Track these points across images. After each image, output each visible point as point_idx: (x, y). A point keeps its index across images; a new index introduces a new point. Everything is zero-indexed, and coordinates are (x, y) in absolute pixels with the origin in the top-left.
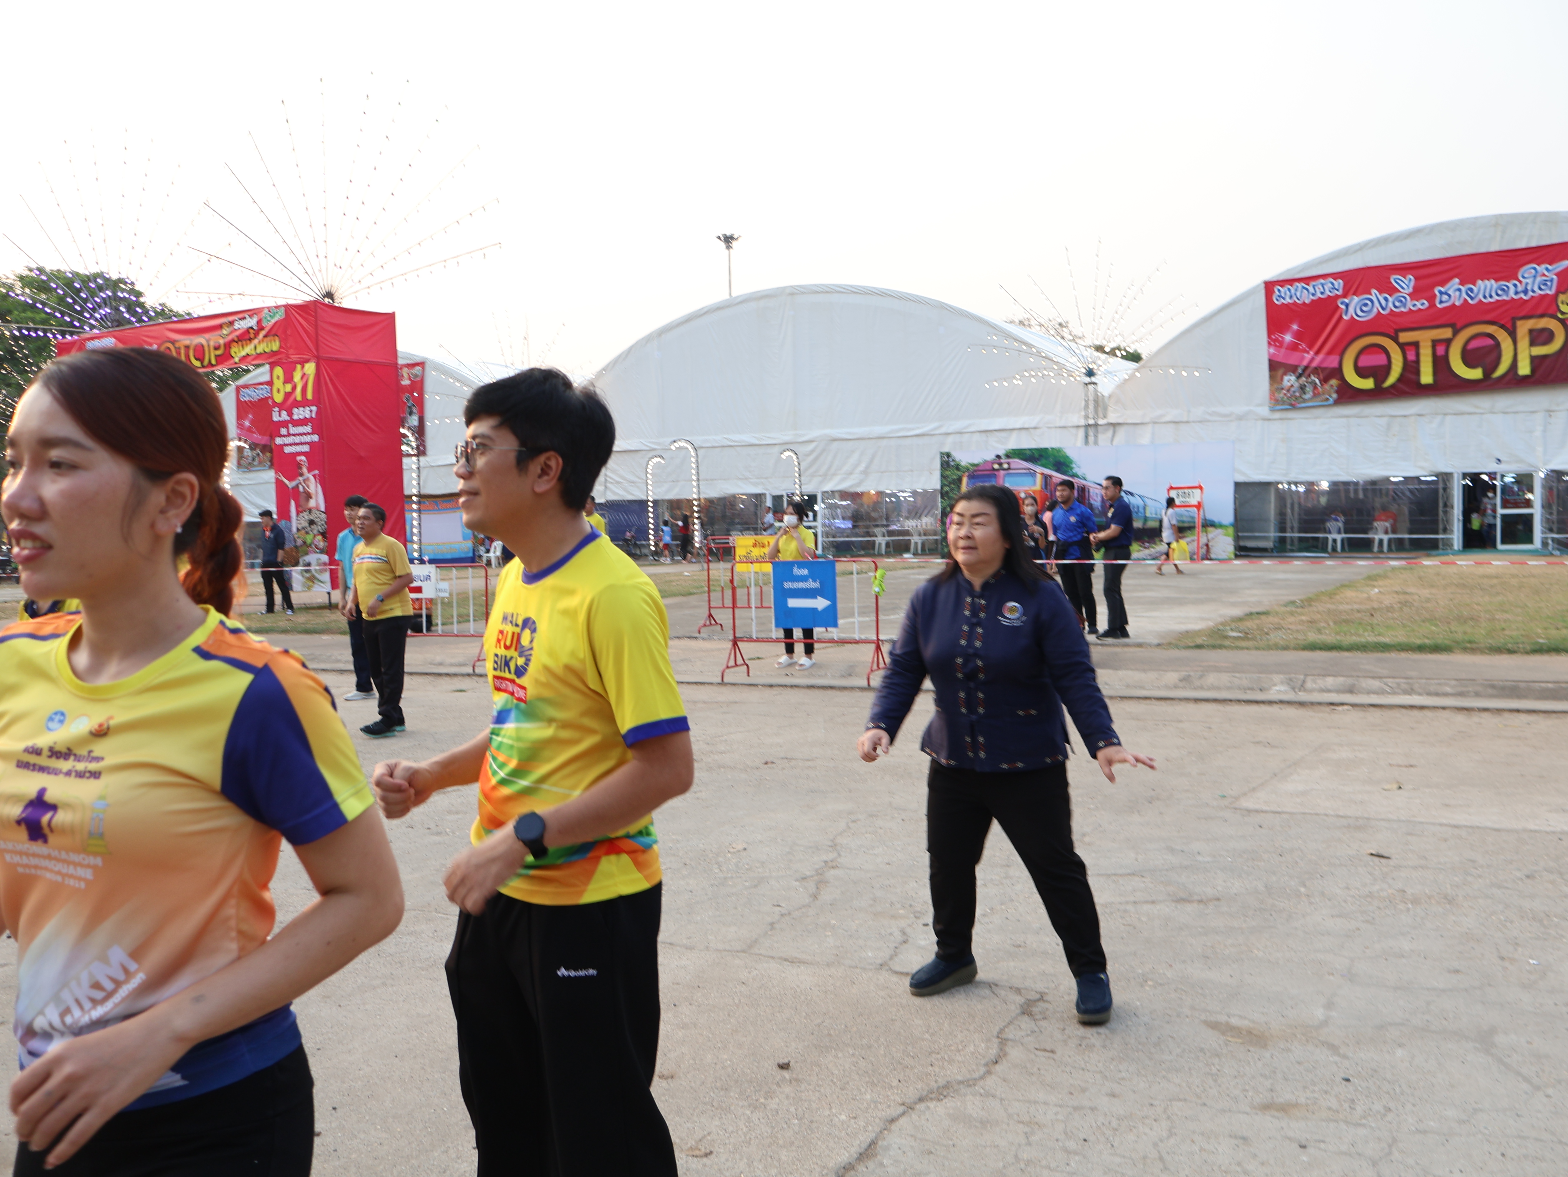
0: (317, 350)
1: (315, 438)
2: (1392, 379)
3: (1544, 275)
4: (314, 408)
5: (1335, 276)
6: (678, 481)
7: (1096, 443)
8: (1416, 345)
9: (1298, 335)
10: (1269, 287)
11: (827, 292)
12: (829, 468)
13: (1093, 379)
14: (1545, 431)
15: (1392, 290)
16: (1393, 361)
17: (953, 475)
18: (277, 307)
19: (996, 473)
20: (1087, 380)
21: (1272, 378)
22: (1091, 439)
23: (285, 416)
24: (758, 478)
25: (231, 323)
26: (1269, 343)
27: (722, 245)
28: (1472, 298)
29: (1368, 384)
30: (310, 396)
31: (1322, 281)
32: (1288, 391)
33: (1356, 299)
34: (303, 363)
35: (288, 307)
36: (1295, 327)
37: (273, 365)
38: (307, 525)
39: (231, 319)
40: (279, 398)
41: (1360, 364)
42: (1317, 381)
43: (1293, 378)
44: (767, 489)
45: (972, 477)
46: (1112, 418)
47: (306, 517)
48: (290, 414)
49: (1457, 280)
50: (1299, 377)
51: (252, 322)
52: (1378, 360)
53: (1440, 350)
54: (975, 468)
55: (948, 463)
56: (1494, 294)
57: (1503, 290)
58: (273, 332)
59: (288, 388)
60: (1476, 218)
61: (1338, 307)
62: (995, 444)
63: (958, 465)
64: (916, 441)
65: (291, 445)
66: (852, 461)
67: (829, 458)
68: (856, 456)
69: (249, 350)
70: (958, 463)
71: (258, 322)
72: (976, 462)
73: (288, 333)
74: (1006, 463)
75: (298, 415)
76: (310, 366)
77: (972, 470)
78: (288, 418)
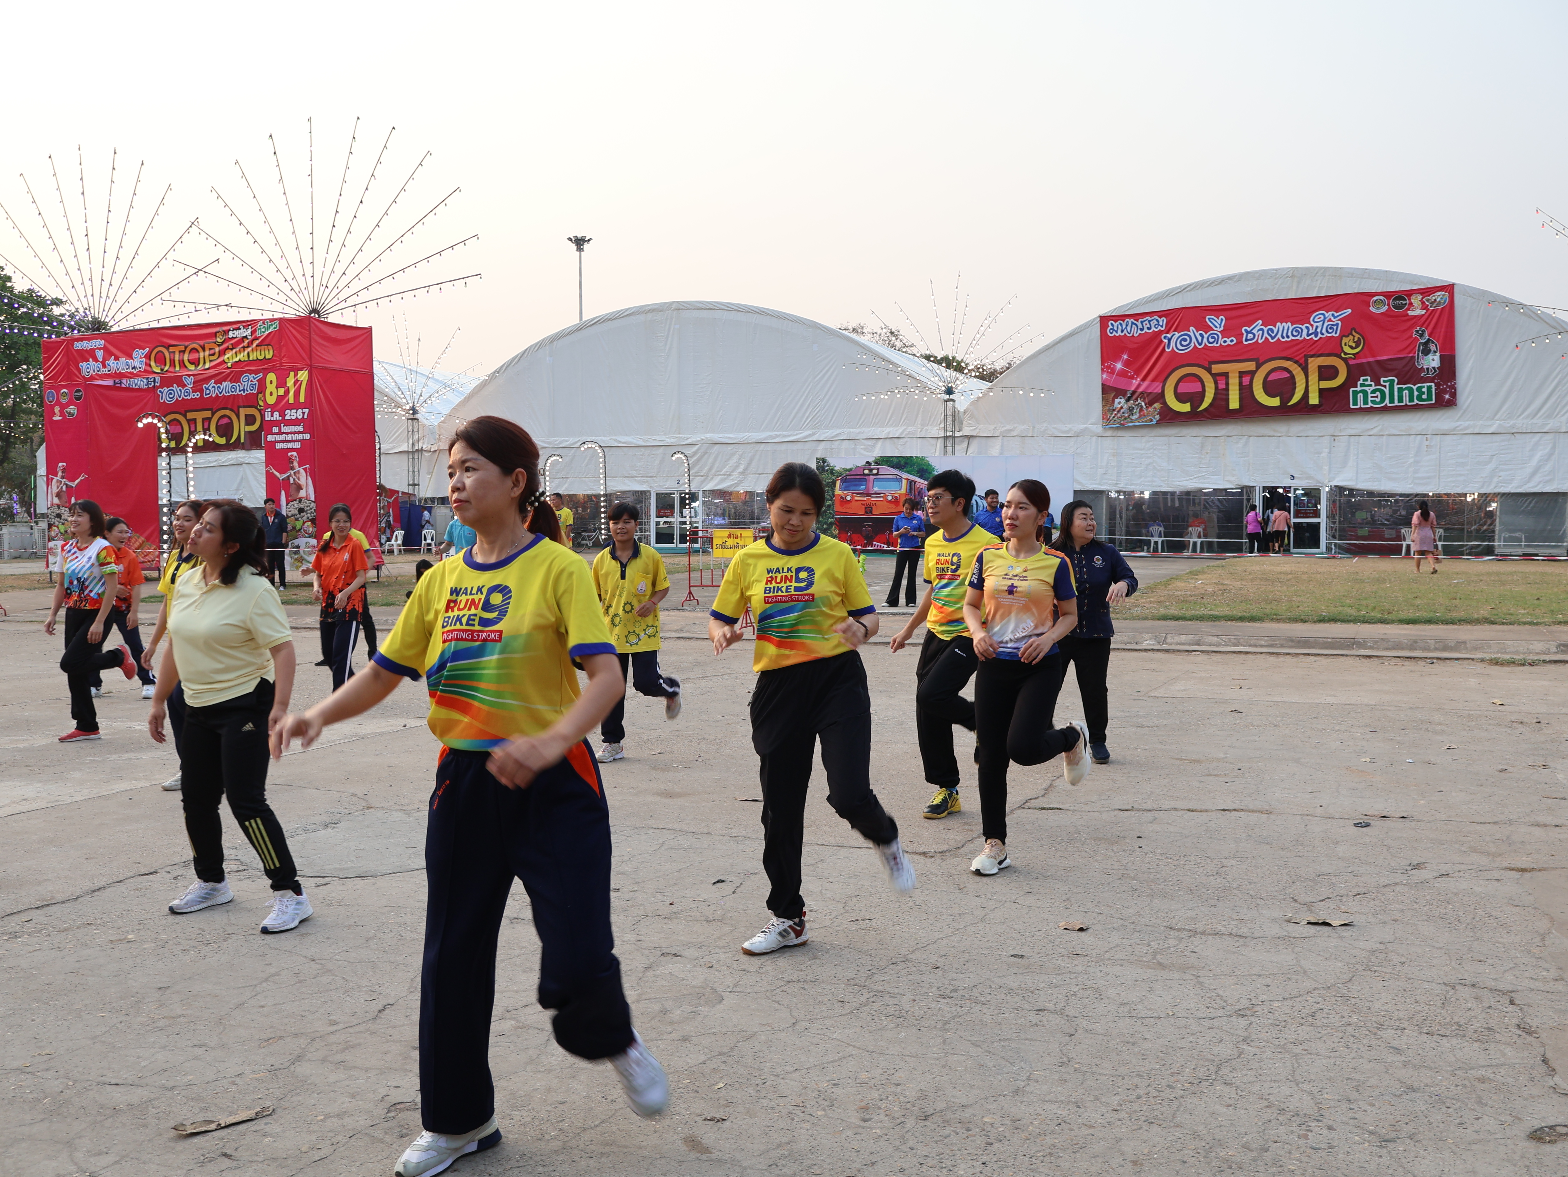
0: (311, 360)
1: (307, 436)
2: (1205, 405)
3: (1330, 320)
4: (307, 411)
5: (1161, 314)
7: (953, 453)
8: (1226, 375)
9: (1127, 364)
10: (1104, 320)
11: (711, 309)
12: (711, 469)
13: (952, 397)
14: (1330, 453)
15: (1207, 329)
16: (1207, 389)
18: (272, 320)
19: (866, 477)
20: (947, 397)
21: (1105, 401)
22: (949, 449)
24: (642, 477)
25: (226, 332)
26: (1102, 369)
27: (574, 247)
28: (1273, 338)
29: (1186, 408)
30: (302, 400)
31: (1148, 318)
32: (1119, 411)
33: (1177, 335)
34: (296, 371)
35: (281, 321)
36: (1125, 357)
37: (266, 372)
38: (297, 512)
39: (225, 328)
40: (271, 400)
41: (1179, 391)
42: (1143, 404)
43: (1123, 401)
44: (651, 487)
45: (844, 481)
46: (967, 431)
47: (296, 506)
48: (283, 415)
49: (1260, 322)
50: (1128, 400)
52: (1196, 387)
53: (1246, 380)
54: (847, 473)
55: (823, 467)
56: (1290, 334)
57: (1297, 331)
58: (267, 342)
59: (281, 391)
60: (1277, 270)
61: (1162, 341)
62: (862, 452)
63: (833, 470)
64: (790, 445)
65: (283, 442)
66: (732, 463)
67: (711, 460)
68: (735, 458)
69: (242, 356)
70: (832, 468)
71: (252, 333)
72: (848, 467)
73: (282, 344)
74: (875, 469)
75: (291, 416)
76: (303, 374)
77: (844, 475)
78: (281, 418)
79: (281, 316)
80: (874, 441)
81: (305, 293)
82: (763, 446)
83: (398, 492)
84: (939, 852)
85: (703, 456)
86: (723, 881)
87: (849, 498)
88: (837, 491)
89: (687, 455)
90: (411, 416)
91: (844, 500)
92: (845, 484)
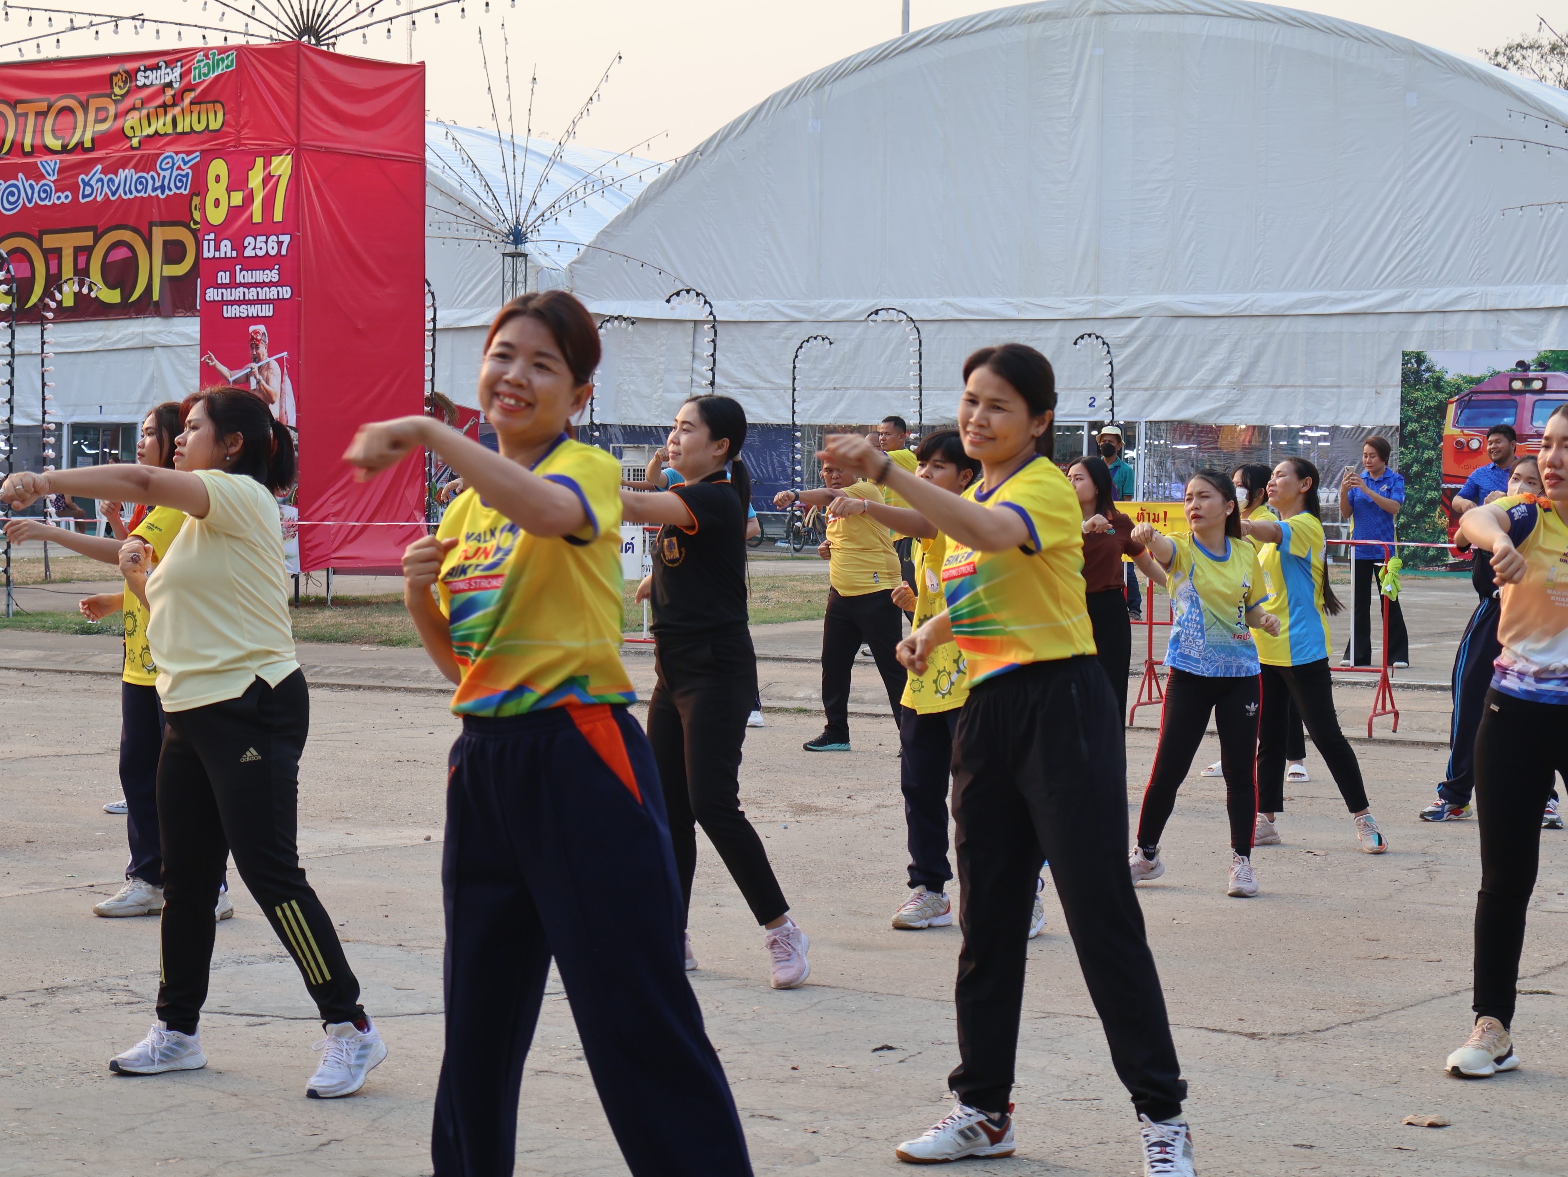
0: (298, 134)
1: (286, 292)
4: (286, 239)
6: (847, 389)
11: (1175, 13)
12: (1165, 374)
17: (1427, 398)
18: (222, 50)
19: (1517, 398)
25: (131, 75)
30: (278, 215)
34: (268, 155)
35: (241, 51)
37: (208, 156)
39: (130, 66)
40: (217, 216)
45: (1465, 404)
48: (239, 247)
54: (1473, 386)
55: (1417, 374)
58: (213, 94)
59: (237, 198)
62: (1515, 339)
63: (1439, 379)
64: (1349, 324)
65: (239, 303)
66: (1214, 360)
67: (1166, 354)
68: (1222, 351)
69: (162, 125)
70: (1438, 374)
71: (182, 76)
72: (1476, 374)
73: (242, 99)
74: (1538, 379)
75: (254, 249)
76: (282, 162)
77: (1466, 391)
78: (234, 254)
79: (242, 41)
80: (1541, 316)
82: (1286, 321)
84: (1280, 1035)
85: (1151, 342)
86: (890, 1048)
87: (1475, 445)
88: (1449, 429)
89: (1107, 341)
90: (511, 249)
91: (1463, 447)
92: (1466, 411)
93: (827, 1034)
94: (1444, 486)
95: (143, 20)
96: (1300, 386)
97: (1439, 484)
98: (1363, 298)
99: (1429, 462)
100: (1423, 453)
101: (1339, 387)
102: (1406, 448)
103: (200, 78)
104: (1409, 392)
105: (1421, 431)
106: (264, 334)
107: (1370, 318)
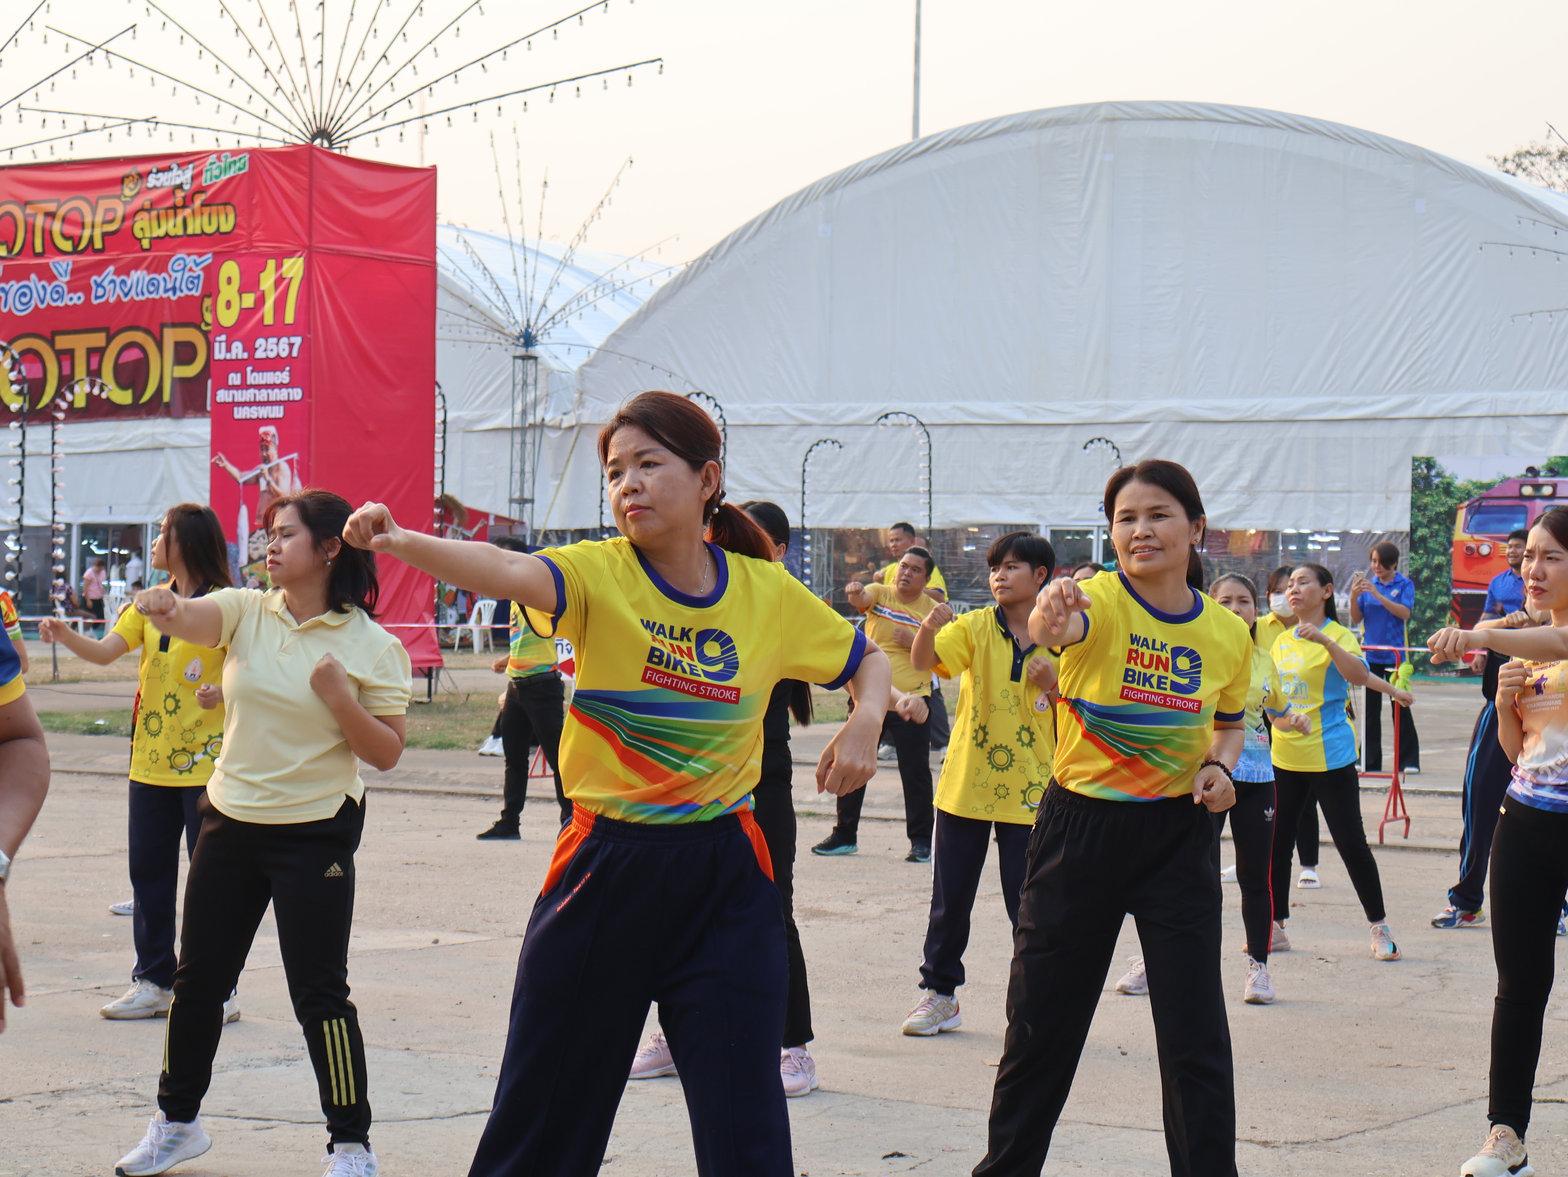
0: (310, 237)
1: (296, 394)
4: (297, 341)
6: (856, 492)
11: (1185, 119)
17: (1438, 504)
19: (1527, 503)
23: (238, 351)
24: (1022, 493)
30: (290, 317)
34: (280, 257)
35: (254, 153)
37: (220, 258)
40: (228, 318)
44: (1040, 517)
45: (1475, 510)
48: (250, 348)
51: (182, 176)
54: (1483, 492)
55: (1427, 479)
58: (224, 197)
59: (249, 300)
62: (1522, 444)
63: (1449, 485)
64: (1359, 430)
65: (250, 404)
66: (1223, 465)
68: (1232, 456)
69: (172, 226)
70: (1448, 480)
71: (194, 178)
72: (1486, 480)
73: (254, 201)
74: (1547, 485)
75: (265, 350)
76: (294, 264)
77: (1476, 497)
78: (246, 356)
79: (254, 144)
80: (1552, 422)
81: (306, 98)
82: (1296, 426)
83: (486, 516)
84: (1294, 1143)
85: (1160, 447)
86: (900, 1155)
87: (1485, 550)
88: (1460, 534)
89: (1116, 445)
90: (521, 351)
91: (1473, 553)
92: (1477, 517)
93: (836, 1141)
94: (1455, 591)
95: (157, 123)
96: (1310, 491)
97: (1449, 590)
98: (1373, 403)
99: (1439, 568)
100: (1433, 558)
101: (1349, 492)
102: (1416, 553)
103: (211, 180)
104: (1419, 498)
105: (1431, 536)
106: (274, 436)
107: (1380, 425)
